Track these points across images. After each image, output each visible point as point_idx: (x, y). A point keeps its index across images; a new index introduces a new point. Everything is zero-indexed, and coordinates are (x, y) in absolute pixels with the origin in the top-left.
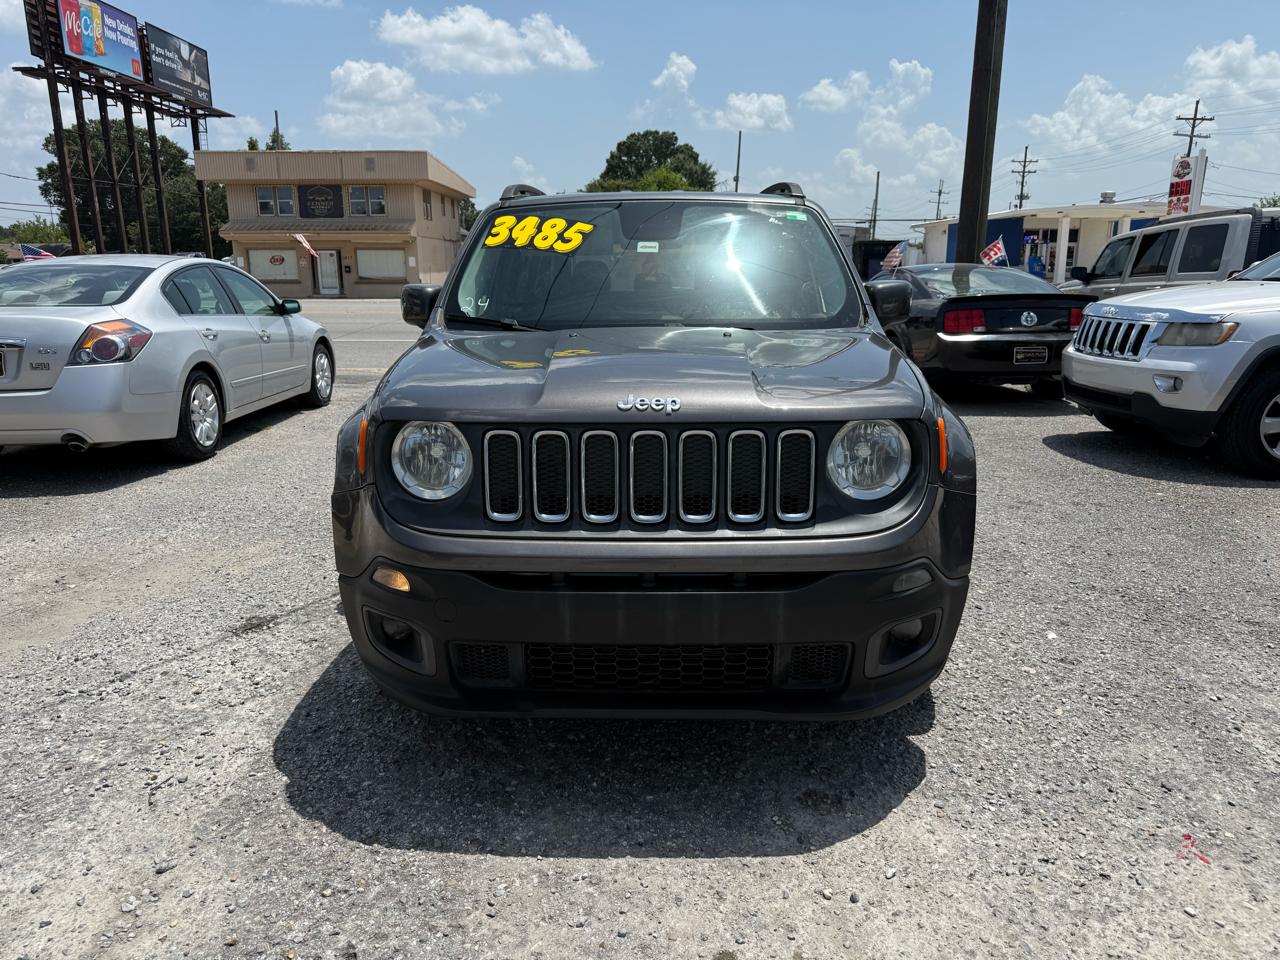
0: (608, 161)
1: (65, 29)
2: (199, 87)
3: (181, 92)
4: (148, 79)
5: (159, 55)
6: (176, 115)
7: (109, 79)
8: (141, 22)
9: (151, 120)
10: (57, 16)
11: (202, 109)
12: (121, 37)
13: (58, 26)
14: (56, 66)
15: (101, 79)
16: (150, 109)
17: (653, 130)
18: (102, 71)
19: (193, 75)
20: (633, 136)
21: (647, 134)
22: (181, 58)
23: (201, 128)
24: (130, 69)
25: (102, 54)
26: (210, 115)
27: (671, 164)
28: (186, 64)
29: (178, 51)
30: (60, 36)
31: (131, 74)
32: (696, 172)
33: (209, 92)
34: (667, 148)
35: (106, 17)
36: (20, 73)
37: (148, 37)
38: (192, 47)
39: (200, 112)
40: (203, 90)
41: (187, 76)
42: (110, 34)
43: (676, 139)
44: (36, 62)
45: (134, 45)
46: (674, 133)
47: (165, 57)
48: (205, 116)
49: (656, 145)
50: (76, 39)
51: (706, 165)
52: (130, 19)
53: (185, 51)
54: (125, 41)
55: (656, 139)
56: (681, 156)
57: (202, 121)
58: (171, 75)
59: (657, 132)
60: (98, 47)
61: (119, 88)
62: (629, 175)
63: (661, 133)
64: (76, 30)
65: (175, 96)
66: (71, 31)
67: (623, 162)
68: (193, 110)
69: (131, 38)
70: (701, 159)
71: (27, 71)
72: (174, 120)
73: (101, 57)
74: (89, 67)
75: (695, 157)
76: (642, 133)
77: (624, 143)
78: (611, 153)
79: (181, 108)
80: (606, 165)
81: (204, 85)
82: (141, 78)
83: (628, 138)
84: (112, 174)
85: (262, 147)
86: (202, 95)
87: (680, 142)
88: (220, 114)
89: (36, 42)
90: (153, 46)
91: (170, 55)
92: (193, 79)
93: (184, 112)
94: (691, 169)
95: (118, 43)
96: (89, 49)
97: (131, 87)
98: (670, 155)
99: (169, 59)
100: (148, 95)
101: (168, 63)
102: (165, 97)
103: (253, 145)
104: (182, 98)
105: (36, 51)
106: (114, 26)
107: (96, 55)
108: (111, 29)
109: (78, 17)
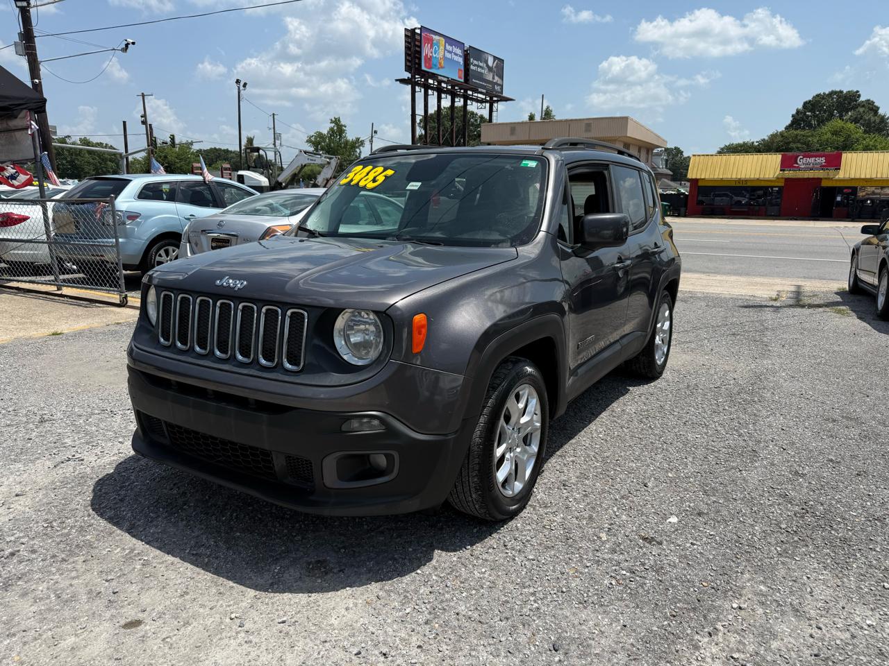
0: (793, 116)
1: (423, 55)
2: (496, 84)
3: (483, 87)
4: (466, 80)
5: (475, 65)
6: (482, 101)
7: (444, 82)
8: (467, 46)
9: (465, 104)
10: (420, 47)
11: (495, 97)
12: (454, 56)
13: (420, 53)
14: (417, 76)
15: (440, 82)
16: (466, 98)
17: (838, 90)
18: (440, 78)
19: (494, 76)
20: (818, 95)
21: (832, 93)
22: (487, 65)
23: (494, 109)
24: (456, 75)
25: (442, 68)
26: (501, 100)
27: (851, 116)
28: (490, 69)
29: (486, 62)
30: (420, 59)
31: (457, 78)
32: (874, 122)
33: (502, 86)
34: (849, 103)
35: (447, 45)
36: (398, 82)
37: (470, 54)
38: (495, 58)
39: (495, 99)
40: (498, 85)
41: (489, 77)
42: (448, 55)
43: (859, 96)
44: (407, 75)
45: (461, 60)
46: (858, 92)
47: (478, 66)
48: (497, 101)
49: (840, 102)
50: (429, 59)
51: (885, 116)
52: (459, 44)
53: (490, 61)
54: (456, 58)
55: (839, 97)
56: (861, 110)
57: (495, 105)
58: (480, 77)
59: (841, 92)
60: (440, 63)
61: (450, 87)
62: (810, 126)
63: (845, 92)
64: (430, 54)
65: (480, 90)
66: (427, 55)
67: (808, 116)
68: (491, 98)
69: (460, 56)
70: (881, 112)
71: (403, 81)
72: (479, 104)
73: (441, 69)
74: (434, 76)
75: (875, 110)
76: (827, 93)
77: (810, 101)
78: (797, 110)
79: (484, 97)
80: (791, 119)
81: (500, 82)
82: (462, 80)
83: (814, 97)
84: (439, 140)
85: (538, 118)
86: (497, 88)
87: (862, 99)
88: (507, 99)
89: (408, 64)
90: (472, 60)
91: (481, 64)
92: (493, 78)
93: (485, 99)
94: (869, 120)
95: (452, 60)
96: (435, 65)
97: (457, 85)
98: (850, 110)
99: (481, 67)
100: (466, 91)
101: (479, 70)
102: (475, 91)
103: (531, 117)
104: (484, 91)
105: (408, 69)
106: (451, 50)
107: (439, 68)
108: (449, 52)
109: (432, 47)
